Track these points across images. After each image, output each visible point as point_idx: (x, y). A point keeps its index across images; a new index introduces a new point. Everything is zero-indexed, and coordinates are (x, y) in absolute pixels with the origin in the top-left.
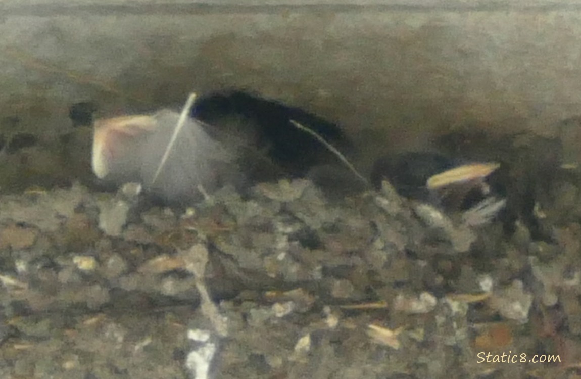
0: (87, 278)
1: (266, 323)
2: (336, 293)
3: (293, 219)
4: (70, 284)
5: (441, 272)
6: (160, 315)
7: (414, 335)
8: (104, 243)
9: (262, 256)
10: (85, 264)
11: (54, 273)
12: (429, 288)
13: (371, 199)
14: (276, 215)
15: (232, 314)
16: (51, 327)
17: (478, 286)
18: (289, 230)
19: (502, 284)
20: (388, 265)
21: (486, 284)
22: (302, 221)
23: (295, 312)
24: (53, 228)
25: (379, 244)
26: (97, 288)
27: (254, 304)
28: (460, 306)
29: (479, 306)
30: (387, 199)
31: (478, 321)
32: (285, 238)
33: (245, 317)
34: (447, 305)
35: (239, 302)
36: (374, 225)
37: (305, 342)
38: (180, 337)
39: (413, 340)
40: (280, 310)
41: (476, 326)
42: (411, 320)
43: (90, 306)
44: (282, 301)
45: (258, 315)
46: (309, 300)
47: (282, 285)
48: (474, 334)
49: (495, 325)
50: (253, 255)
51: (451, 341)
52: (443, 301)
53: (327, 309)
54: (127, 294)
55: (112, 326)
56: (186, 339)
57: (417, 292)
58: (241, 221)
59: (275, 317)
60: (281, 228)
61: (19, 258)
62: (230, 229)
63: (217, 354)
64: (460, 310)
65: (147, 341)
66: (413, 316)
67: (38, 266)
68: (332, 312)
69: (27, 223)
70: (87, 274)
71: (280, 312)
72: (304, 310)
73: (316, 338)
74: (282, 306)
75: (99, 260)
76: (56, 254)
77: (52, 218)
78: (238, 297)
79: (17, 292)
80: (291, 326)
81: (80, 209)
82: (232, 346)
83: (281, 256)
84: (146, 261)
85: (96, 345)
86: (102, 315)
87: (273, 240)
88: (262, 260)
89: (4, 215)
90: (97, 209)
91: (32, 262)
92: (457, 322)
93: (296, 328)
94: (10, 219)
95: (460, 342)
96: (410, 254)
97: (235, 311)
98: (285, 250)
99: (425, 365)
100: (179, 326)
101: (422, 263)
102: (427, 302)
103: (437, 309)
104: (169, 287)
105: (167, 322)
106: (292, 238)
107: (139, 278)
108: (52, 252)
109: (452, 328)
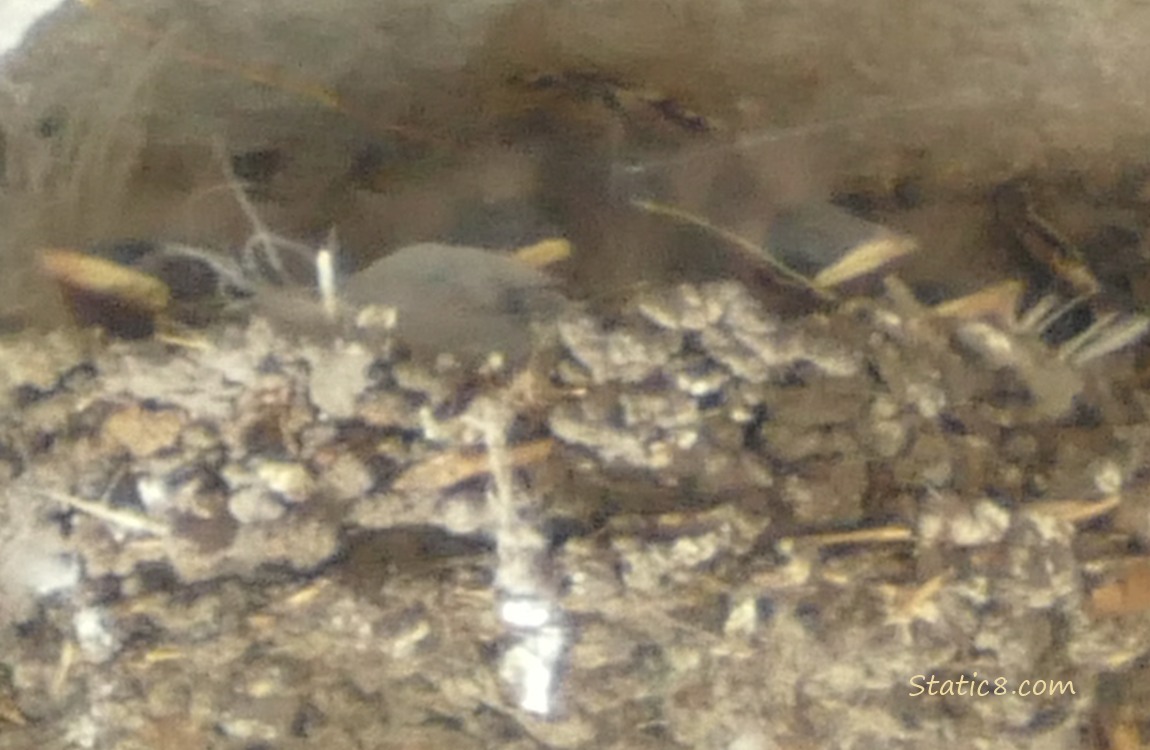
0: (292, 508)
1: (664, 579)
2: (802, 513)
3: (707, 365)
4: (256, 524)
5: (1016, 460)
6: (445, 576)
8: (321, 435)
9: (648, 442)
11: (219, 500)
12: (993, 493)
13: (863, 316)
14: (672, 358)
15: (595, 565)
16: (220, 614)
17: (1092, 484)
18: (700, 388)
19: (1142, 481)
20: (905, 451)
21: (1109, 478)
22: (725, 369)
23: (723, 555)
24: (218, 410)
25: (884, 407)
27: (634, 543)
28: (1060, 526)
29: (1098, 525)
30: (898, 314)
31: (1094, 557)
32: (693, 405)
33: (619, 568)
34: (1032, 527)
35: (604, 541)
36: (872, 371)
37: (744, 615)
38: (488, 617)
39: (967, 603)
40: (690, 551)
41: (1094, 567)
42: (957, 559)
43: (299, 562)
44: (694, 533)
45: (643, 567)
46: (750, 530)
47: (692, 496)
48: (1089, 584)
49: (1129, 562)
50: (630, 444)
51: (1041, 600)
52: (1022, 518)
53: (786, 546)
54: (372, 535)
55: (347, 603)
56: (498, 621)
57: (969, 500)
58: (599, 374)
59: (680, 566)
60: (683, 382)
61: (147, 475)
62: (581, 392)
63: (566, 650)
64: (1058, 535)
65: (421, 632)
66: (964, 551)
67: (189, 489)
68: (797, 550)
69: (162, 399)
70: (289, 497)
71: (691, 556)
72: (740, 551)
73: (765, 609)
74: (697, 545)
75: (313, 469)
76: (224, 461)
77: (212, 386)
78: (602, 531)
79: (148, 545)
80: (714, 586)
81: (269, 365)
82: (595, 632)
83: (688, 440)
84: (409, 465)
85: (316, 645)
86: (324, 582)
87: (669, 412)
88: (649, 454)
89: (112, 385)
90: (304, 365)
91: (174, 482)
92: (1054, 560)
93: (724, 588)
94: (126, 394)
95: (1060, 601)
96: (952, 425)
97: (599, 558)
98: (689, 427)
99: (990, 653)
100: (485, 595)
101: (976, 443)
102: (990, 521)
103: (1011, 536)
104: (459, 518)
105: (460, 590)
106: (705, 404)
107: (397, 502)
108: (215, 458)
109: (1042, 572)
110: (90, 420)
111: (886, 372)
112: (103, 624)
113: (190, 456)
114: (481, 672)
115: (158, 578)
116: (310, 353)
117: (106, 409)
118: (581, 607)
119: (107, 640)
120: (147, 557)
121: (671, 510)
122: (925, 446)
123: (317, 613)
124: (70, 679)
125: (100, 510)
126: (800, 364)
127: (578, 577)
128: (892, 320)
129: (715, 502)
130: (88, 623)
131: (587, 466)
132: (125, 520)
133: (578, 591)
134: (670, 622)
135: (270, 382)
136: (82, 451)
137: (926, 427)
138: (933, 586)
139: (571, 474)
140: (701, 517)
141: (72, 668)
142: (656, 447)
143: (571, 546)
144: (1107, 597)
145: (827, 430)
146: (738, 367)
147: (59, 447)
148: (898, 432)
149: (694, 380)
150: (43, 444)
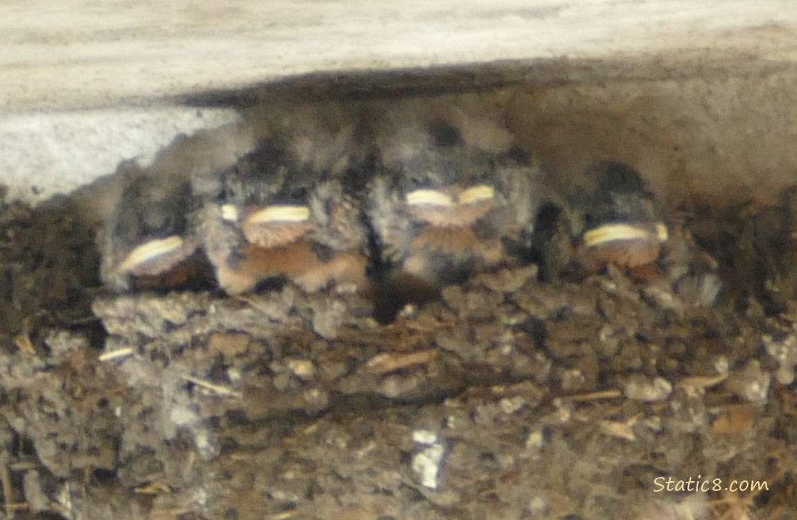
0: (303, 383)
1: (496, 420)
2: (566, 385)
3: (517, 309)
4: (287, 390)
5: (674, 356)
6: (383, 418)
8: (321, 346)
9: (487, 350)
10: (302, 368)
11: (268, 379)
12: (662, 373)
13: (597, 284)
14: (499, 305)
15: (460, 413)
16: (269, 436)
17: (713, 368)
18: (513, 321)
19: (738, 366)
20: (618, 353)
21: (722, 365)
22: (526, 312)
23: (526, 406)
24: (267, 334)
25: (607, 331)
26: (315, 393)
27: (481, 401)
28: (697, 391)
29: (715, 389)
30: (615, 283)
31: (714, 405)
32: (510, 330)
33: (472, 415)
34: (682, 389)
35: (466, 399)
36: (600, 310)
37: (536, 438)
38: (405, 439)
39: (650, 429)
40: (508, 406)
41: (715, 411)
42: (646, 408)
43: (309, 412)
44: (511, 396)
45: (485, 412)
46: (539, 394)
47: (509, 377)
48: (712, 419)
49: (732, 408)
50: (478, 350)
51: (689, 428)
52: (677, 386)
53: (557, 402)
54: (347, 397)
55: (333, 431)
56: (412, 441)
57: (650, 377)
58: (463, 314)
59: (503, 413)
60: (505, 319)
61: (232, 365)
62: (452, 324)
63: (445, 456)
64: (696, 395)
65: (372, 446)
66: (648, 403)
67: (252, 374)
68: (563, 404)
69: (238, 329)
70: (304, 378)
71: (509, 407)
72: (534, 404)
73: (547, 433)
74: (511, 402)
75: (316, 363)
76: (271, 360)
77: (264, 322)
78: (463, 395)
79: (232, 401)
80: (521, 423)
81: (293, 312)
82: (460, 447)
83: (507, 350)
84: (365, 361)
85: (318, 453)
86: (321, 421)
87: (498, 334)
88: (486, 356)
89: (213, 323)
90: (311, 311)
91: (246, 369)
92: (693, 407)
93: (526, 424)
94: (220, 325)
95: (698, 428)
96: (641, 339)
97: (461, 409)
98: (509, 343)
99: (662, 455)
100: (404, 428)
101: (654, 348)
102: (662, 388)
103: (672, 396)
104: (391, 388)
105: (390, 425)
106: (516, 329)
107: (359, 381)
108: (267, 357)
109: (688, 414)
110: (202, 339)
111: (607, 313)
112: (210, 441)
113: (254, 357)
114: (403, 467)
115: (236, 417)
116: (313, 305)
117: (211, 334)
118: (453, 434)
119: (212, 449)
120: (232, 408)
121: (498, 383)
122: (627, 351)
123: (318, 438)
124: (193, 468)
125: (208, 385)
126: (564, 309)
127: (451, 419)
128: (611, 286)
129: (522, 379)
130: (202, 441)
131: (454, 362)
132: (222, 390)
133: (451, 425)
134: (497, 441)
135: (294, 319)
136: (199, 354)
137: (629, 342)
138: (632, 422)
139: (447, 366)
140: (514, 388)
141: (194, 463)
142: (492, 353)
143: (448, 403)
144: (721, 425)
145: (578, 342)
146: (533, 310)
147: (187, 353)
148: (614, 343)
149: (510, 317)
150: (179, 351)
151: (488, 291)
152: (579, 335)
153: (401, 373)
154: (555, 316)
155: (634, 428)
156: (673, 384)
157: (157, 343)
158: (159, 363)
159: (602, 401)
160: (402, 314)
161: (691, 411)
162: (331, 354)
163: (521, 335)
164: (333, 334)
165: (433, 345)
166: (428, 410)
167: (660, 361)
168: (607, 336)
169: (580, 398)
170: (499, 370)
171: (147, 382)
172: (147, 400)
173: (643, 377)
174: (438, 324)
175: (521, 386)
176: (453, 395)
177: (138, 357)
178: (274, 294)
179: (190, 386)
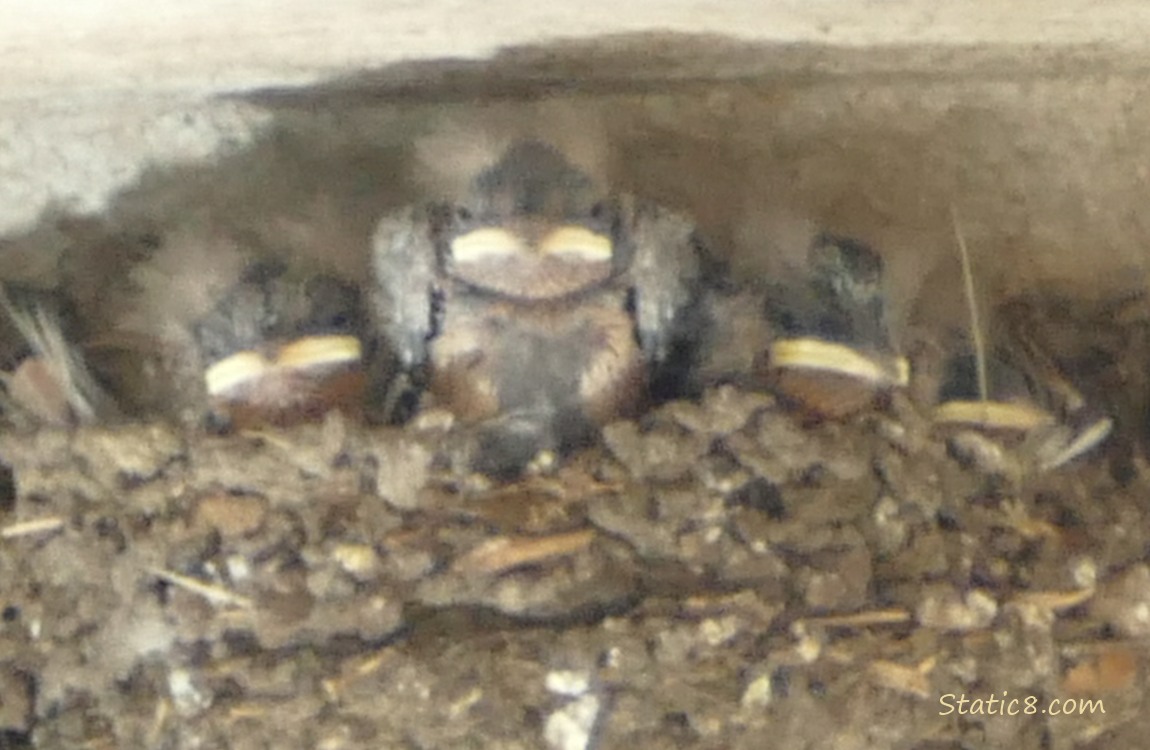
0: (362, 586)
1: (691, 655)
2: (814, 600)
3: (733, 465)
4: (331, 598)
5: (1005, 556)
6: (499, 647)
7: (957, 669)
8: (391, 520)
9: (679, 534)
10: (355, 559)
11: (298, 578)
12: (980, 582)
13: (872, 426)
14: (701, 458)
15: (629, 642)
16: (296, 677)
17: (1069, 575)
18: (726, 486)
19: (1113, 575)
20: (907, 544)
21: (1086, 572)
22: (750, 471)
23: (743, 634)
24: (296, 498)
25: (887, 508)
26: (378, 604)
27: (666, 622)
28: (1041, 614)
29: (1074, 613)
30: (903, 425)
31: (1072, 641)
32: (719, 502)
33: (651, 646)
34: (1016, 613)
35: (637, 620)
36: (878, 474)
37: (760, 688)
38: (533, 686)
39: (958, 679)
40: (713, 632)
41: (1070, 651)
42: (952, 641)
43: (366, 635)
44: (717, 614)
45: (673, 643)
46: (768, 613)
47: (714, 583)
48: (1066, 665)
49: (1102, 648)
50: (662, 534)
51: (1025, 680)
52: (1007, 607)
53: (799, 628)
54: (433, 612)
55: (409, 671)
56: (544, 690)
57: (961, 590)
58: (637, 473)
59: (706, 644)
60: (711, 482)
61: (233, 552)
62: (619, 487)
63: (602, 715)
64: (1039, 623)
65: (474, 697)
66: (957, 634)
67: (271, 568)
68: (808, 632)
69: (247, 487)
70: (361, 579)
71: (714, 635)
72: (757, 631)
73: (779, 680)
74: (720, 625)
75: (381, 552)
76: (303, 541)
77: (292, 478)
78: (637, 611)
79: (234, 615)
80: (734, 661)
81: (341, 461)
82: (628, 702)
83: (713, 534)
84: (469, 548)
85: (380, 708)
86: (389, 651)
87: (697, 506)
88: (678, 543)
89: (203, 476)
90: (372, 461)
91: (258, 560)
92: (1035, 643)
93: (745, 664)
94: (216, 484)
95: (1041, 680)
96: (945, 523)
97: (631, 635)
98: (718, 523)
100: (531, 666)
101: (968, 540)
102: (979, 609)
103: (997, 623)
104: (510, 598)
105: (509, 661)
106: (731, 501)
107: (455, 584)
108: (295, 541)
109: (1025, 655)
110: (184, 505)
111: (890, 477)
112: (193, 683)
113: (273, 539)
114: (528, 734)
115: (242, 644)
116: (377, 451)
117: (197, 497)
118: (615, 678)
119: (197, 698)
120: (233, 626)
121: (698, 594)
122: (923, 543)
123: (383, 678)
124: (164, 731)
125: (191, 584)
126: (814, 467)
127: (614, 652)
128: (898, 431)
129: (737, 588)
130: (180, 682)
131: (621, 554)
132: (216, 594)
133: (613, 663)
134: (692, 693)
135: (344, 475)
136: (177, 531)
137: (925, 526)
138: (927, 666)
139: (609, 561)
140: (726, 601)
141: (165, 721)
142: (685, 539)
143: (609, 624)
144: (1080, 676)
145: (837, 526)
146: (761, 469)
147: (157, 528)
148: (899, 530)
149: (718, 480)
150: (144, 524)
151: (685, 432)
152: (838, 514)
153: (529, 572)
154: (797, 478)
155: (930, 676)
156: (1000, 602)
157: (106, 512)
158: (109, 545)
159: (874, 628)
160: (534, 467)
161: (1031, 649)
162: (407, 537)
163: (738, 509)
164: (410, 502)
165: (586, 524)
166: (572, 636)
167: (979, 563)
168: (888, 517)
169: (836, 621)
170: (698, 570)
171: (87, 579)
172: (85, 611)
173: (947, 589)
174: (594, 487)
175: (737, 597)
176: (618, 612)
177: (74, 534)
178: (308, 430)
179: (161, 587)
